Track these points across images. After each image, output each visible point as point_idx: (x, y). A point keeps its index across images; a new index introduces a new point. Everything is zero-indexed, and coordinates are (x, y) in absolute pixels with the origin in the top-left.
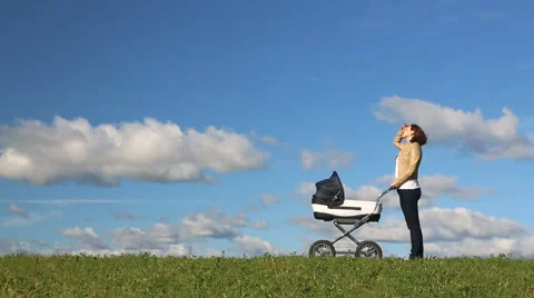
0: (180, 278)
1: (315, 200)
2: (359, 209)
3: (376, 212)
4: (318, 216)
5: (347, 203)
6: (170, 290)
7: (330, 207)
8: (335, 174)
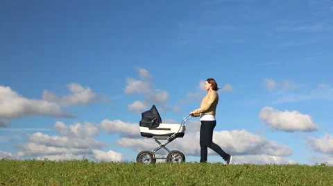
0: (109, 177)
1: (141, 124)
2: (170, 129)
3: (180, 131)
4: (144, 135)
5: (161, 126)
6: (102, 185)
7: (150, 129)
8: (154, 107)
